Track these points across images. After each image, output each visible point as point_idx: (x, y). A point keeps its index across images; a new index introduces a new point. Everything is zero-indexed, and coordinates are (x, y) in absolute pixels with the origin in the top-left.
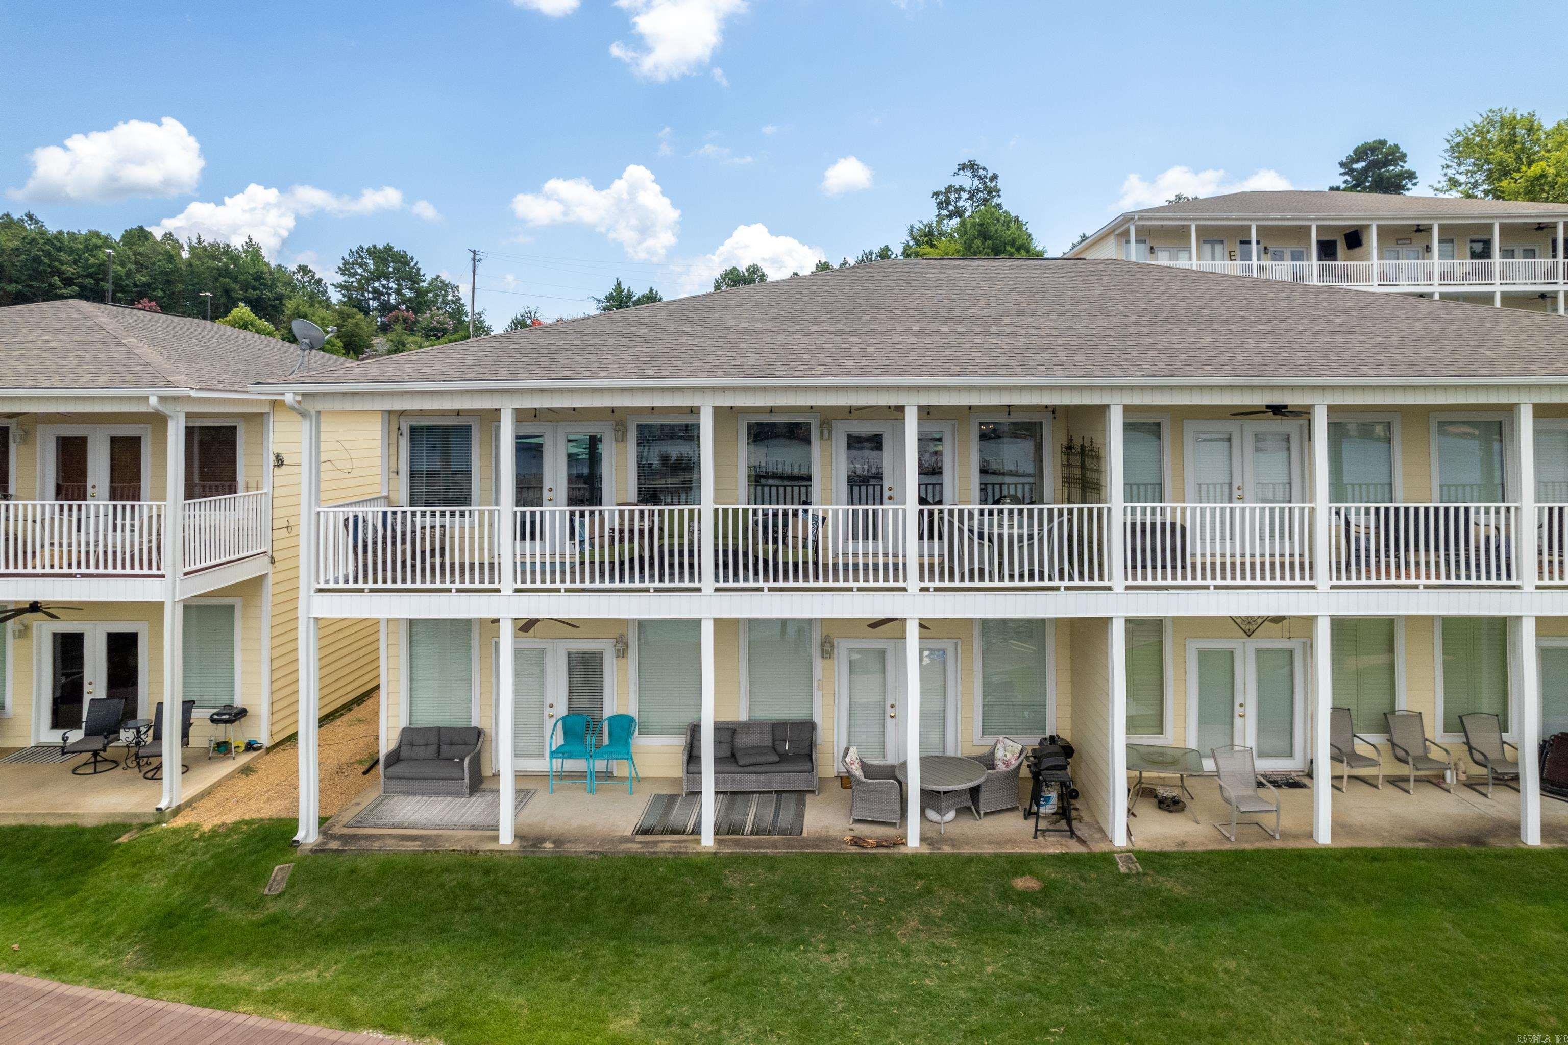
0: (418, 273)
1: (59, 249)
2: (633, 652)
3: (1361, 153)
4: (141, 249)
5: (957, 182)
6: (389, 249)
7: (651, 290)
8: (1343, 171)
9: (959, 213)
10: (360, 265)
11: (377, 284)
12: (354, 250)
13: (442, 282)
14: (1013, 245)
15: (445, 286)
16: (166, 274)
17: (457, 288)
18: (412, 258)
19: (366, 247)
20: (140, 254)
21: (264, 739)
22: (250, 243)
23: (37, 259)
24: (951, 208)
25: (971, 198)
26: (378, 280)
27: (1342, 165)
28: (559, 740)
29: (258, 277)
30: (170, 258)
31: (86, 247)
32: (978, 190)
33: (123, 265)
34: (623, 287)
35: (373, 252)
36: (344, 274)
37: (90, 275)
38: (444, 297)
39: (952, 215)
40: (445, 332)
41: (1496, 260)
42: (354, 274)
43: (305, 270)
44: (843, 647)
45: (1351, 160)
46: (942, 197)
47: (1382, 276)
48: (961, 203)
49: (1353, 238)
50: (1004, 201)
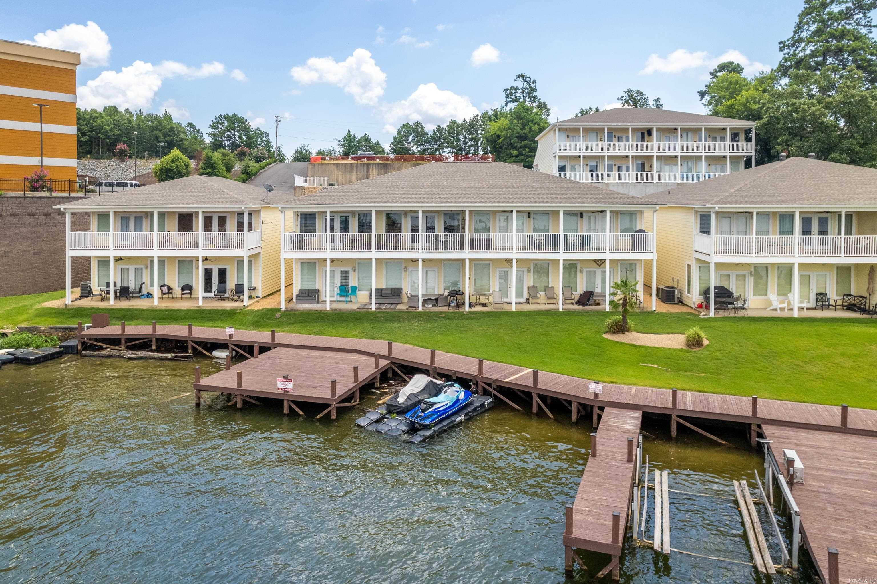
0: (249, 128)
2: (357, 271)
3: (721, 68)
4: (116, 118)
5: (515, 84)
6: (235, 116)
7: (365, 134)
8: (712, 77)
9: (516, 100)
10: (220, 124)
11: (229, 133)
12: (217, 116)
13: (260, 131)
14: (532, 122)
15: (262, 133)
16: (127, 129)
17: (268, 134)
18: (246, 120)
19: (223, 114)
20: (115, 120)
21: (260, 296)
22: (166, 114)
24: (513, 97)
25: (523, 92)
26: (230, 131)
27: (711, 74)
28: (339, 292)
29: (171, 130)
30: (130, 122)
31: (91, 117)
32: (526, 88)
33: (108, 125)
34: (351, 133)
35: (227, 117)
36: (212, 128)
38: (262, 139)
39: (513, 101)
40: (264, 158)
41: (703, 142)
42: (217, 128)
43: (190, 125)
44: (409, 269)
45: (716, 71)
46: (508, 92)
47: (659, 148)
48: (518, 95)
49: (649, 132)
50: (538, 94)
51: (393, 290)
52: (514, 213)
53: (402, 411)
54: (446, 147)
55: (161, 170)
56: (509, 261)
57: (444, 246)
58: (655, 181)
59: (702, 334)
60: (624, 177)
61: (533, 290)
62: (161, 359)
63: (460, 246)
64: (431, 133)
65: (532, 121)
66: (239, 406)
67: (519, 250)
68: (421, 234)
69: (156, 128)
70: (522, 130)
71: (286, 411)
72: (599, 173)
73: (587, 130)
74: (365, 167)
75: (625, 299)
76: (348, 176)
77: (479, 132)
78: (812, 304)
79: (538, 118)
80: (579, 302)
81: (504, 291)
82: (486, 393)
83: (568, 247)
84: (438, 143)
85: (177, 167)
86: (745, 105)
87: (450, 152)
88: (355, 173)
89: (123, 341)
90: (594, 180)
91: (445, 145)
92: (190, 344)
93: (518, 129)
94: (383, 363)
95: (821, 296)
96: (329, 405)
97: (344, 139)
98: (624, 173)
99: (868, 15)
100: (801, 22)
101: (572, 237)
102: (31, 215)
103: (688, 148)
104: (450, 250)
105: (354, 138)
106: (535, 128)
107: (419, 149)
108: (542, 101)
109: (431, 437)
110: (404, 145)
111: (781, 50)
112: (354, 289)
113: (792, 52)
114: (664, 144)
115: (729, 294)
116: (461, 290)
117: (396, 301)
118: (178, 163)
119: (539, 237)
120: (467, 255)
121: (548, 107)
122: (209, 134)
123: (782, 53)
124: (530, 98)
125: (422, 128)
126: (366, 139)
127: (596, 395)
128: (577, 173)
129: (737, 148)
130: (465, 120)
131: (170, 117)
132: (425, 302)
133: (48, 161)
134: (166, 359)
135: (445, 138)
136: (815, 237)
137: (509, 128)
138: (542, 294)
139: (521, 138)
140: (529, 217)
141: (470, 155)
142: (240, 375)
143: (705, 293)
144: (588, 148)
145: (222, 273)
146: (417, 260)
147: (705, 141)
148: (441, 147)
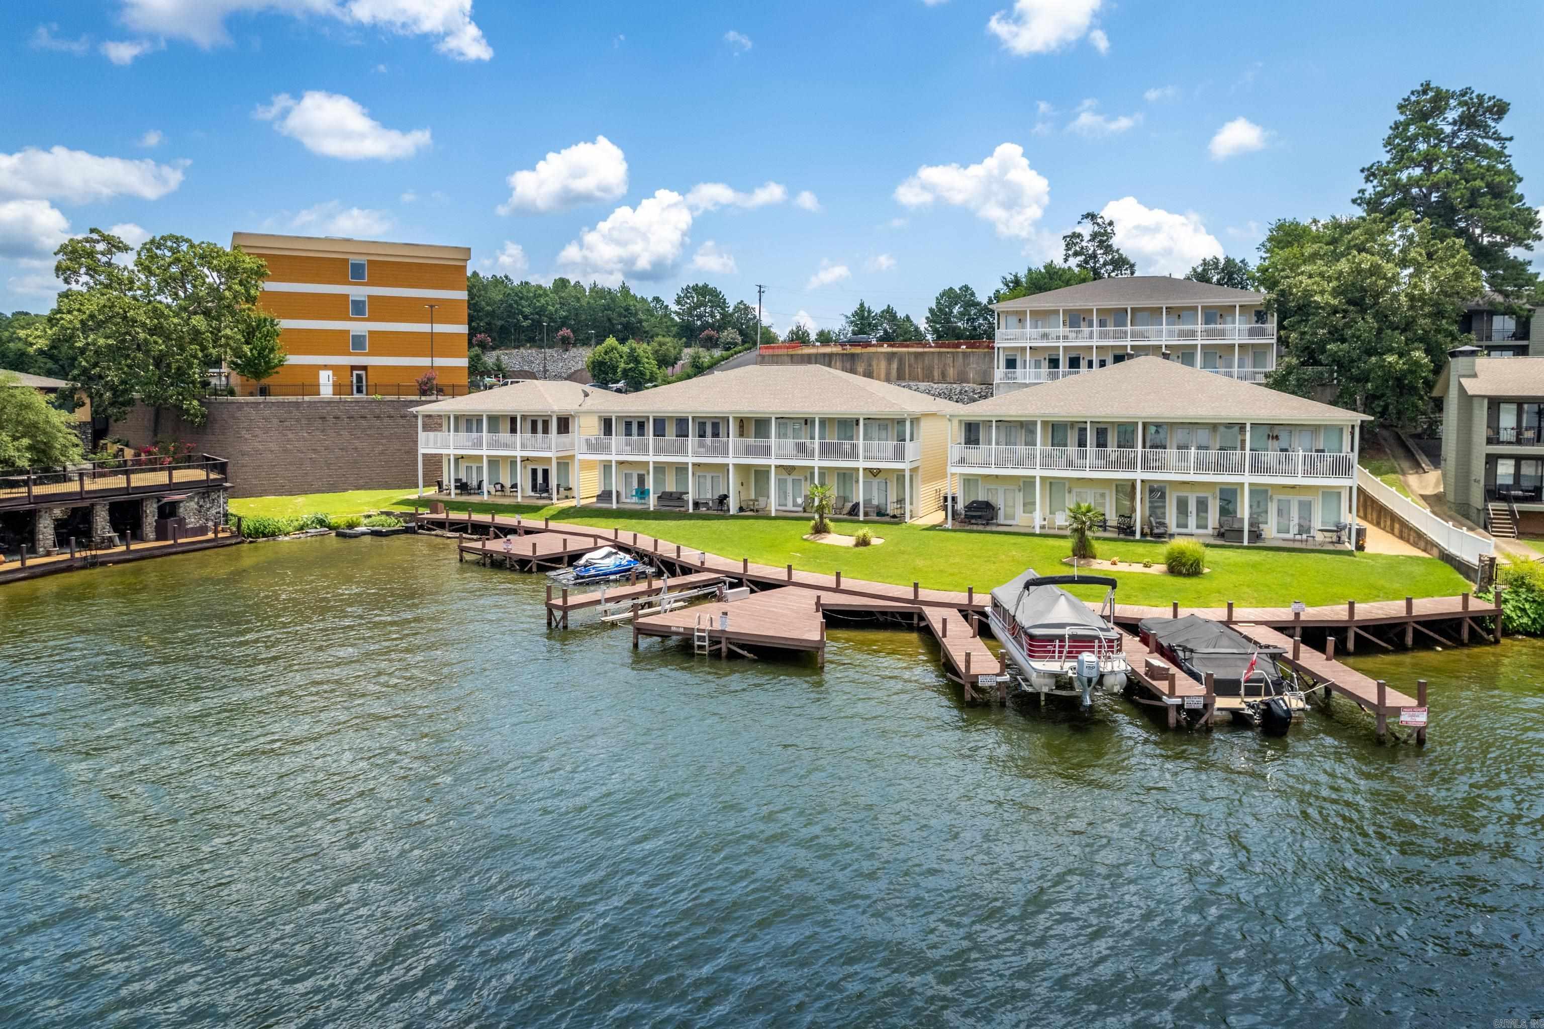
0: (724, 302)
1: (521, 298)
4: (563, 295)
5: (1078, 230)
6: (705, 286)
7: (889, 307)
9: (1081, 252)
10: (689, 298)
11: (699, 310)
16: (576, 309)
18: (721, 293)
23: (511, 306)
24: (1077, 248)
25: (1092, 240)
30: (578, 299)
32: (1097, 234)
33: (553, 305)
34: (865, 305)
35: (696, 288)
36: (680, 304)
37: (537, 313)
40: (736, 344)
42: (685, 304)
46: (1069, 240)
48: (1084, 244)
50: (1116, 241)
51: (681, 493)
55: (593, 362)
67: (778, 457)
69: (607, 308)
71: (508, 565)
80: (850, 513)
85: (611, 359)
96: (531, 561)
97: (855, 314)
105: (869, 312)
108: (1122, 252)
118: (611, 355)
120: (731, 460)
121: (1132, 261)
124: (1104, 247)
126: (889, 314)
129: (1260, 333)
133: (440, 362)
145: (546, 474)
146: (688, 464)
147: (1206, 323)
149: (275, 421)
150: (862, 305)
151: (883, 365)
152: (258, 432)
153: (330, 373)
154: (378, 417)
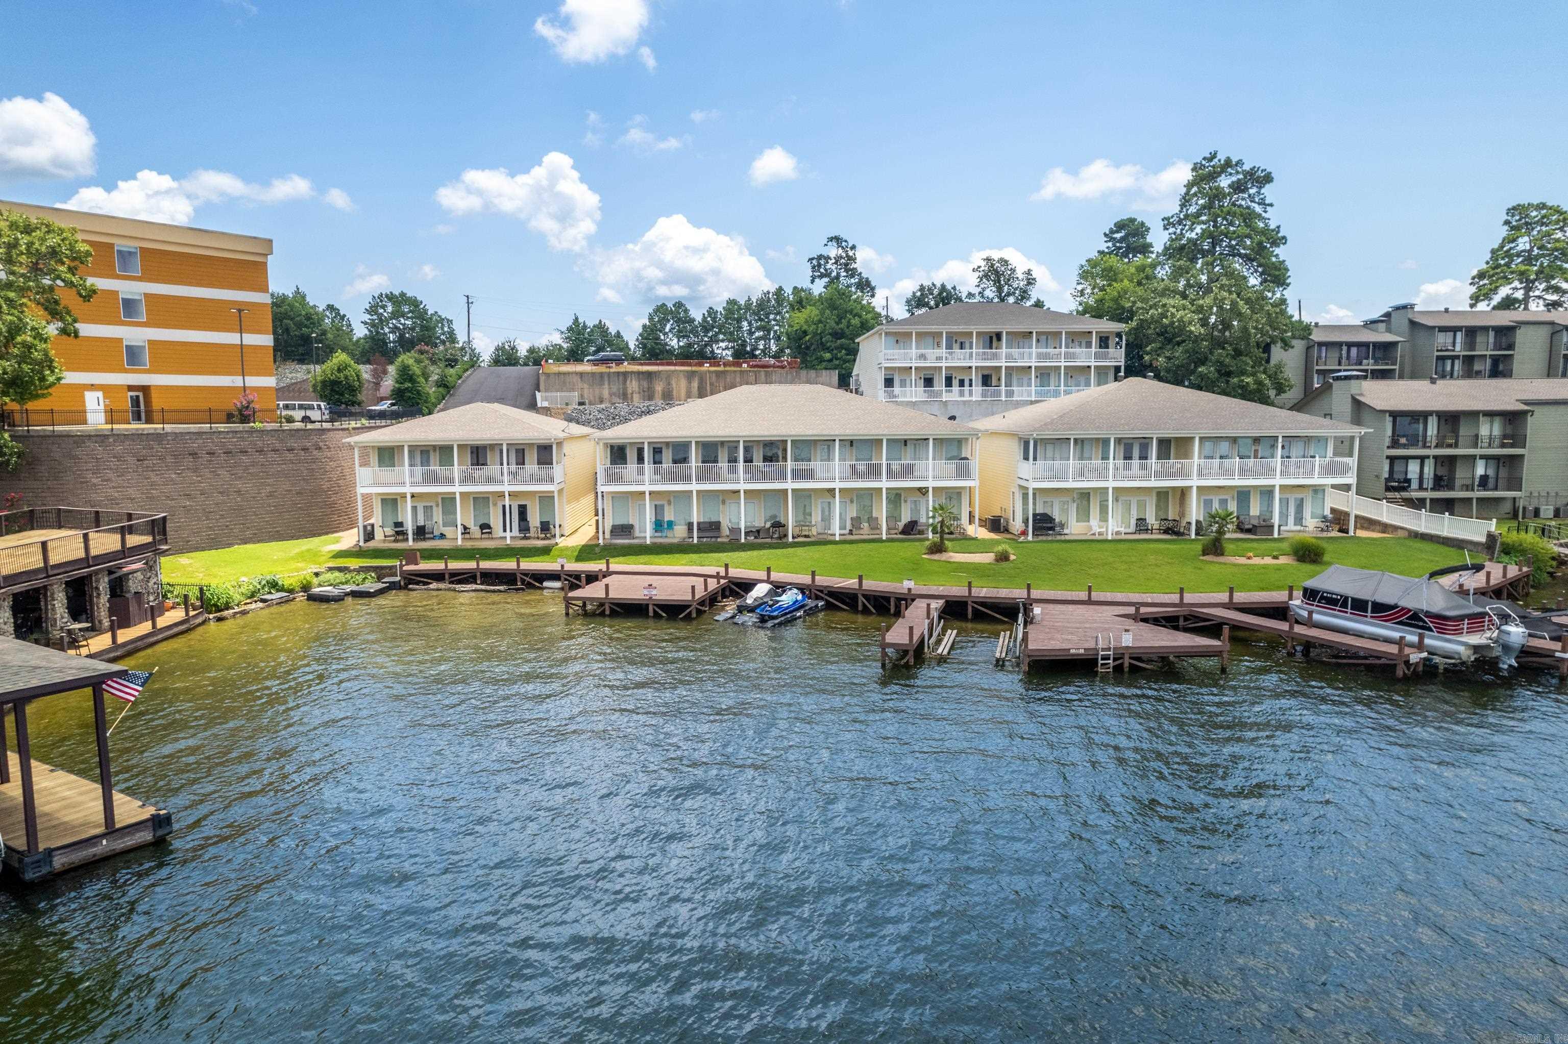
0: (425, 313)
2: (674, 504)
3: (1120, 226)
5: (824, 252)
6: (403, 294)
7: (599, 321)
8: (1107, 239)
9: (827, 274)
10: (381, 308)
11: (394, 322)
12: (377, 296)
13: (439, 316)
14: (851, 314)
15: (441, 320)
17: (449, 321)
18: (420, 302)
19: (385, 293)
21: (566, 534)
22: (297, 292)
24: (822, 270)
25: (836, 263)
26: (396, 318)
27: (1105, 235)
28: (654, 527)
29: (308, 317)
32: (841, 257)
34: (580, 321)
35: (391, 297)
36: (368, 314)
38: (442, 328)
39: (822, 276)
40: (457, 361)
41: (1063, 349)
42: (376, 313)
43: (331, 308)
44: (727, 502)
45: (1112, 232)
46: (815, 262)
47: (1009, 357)
48: (828, 266)
49: (999, 336)
50: (858, 265)
51: (711, 524)
52: (837, 443)
53: (752, 610)
54: (723, 341)
55: (324, 382)
56: (831, 491)
57: (765, 477)
58: (1003, 399)
59: (1010, 550)
60: (967, 393)
61: (857, 522)
62: (494, 591)
63: (782, 477)
64: (699, 318)
65: (851, 312)
66: (607, 612)
67: (842, 479)
68: (741, 465)
70: (837, 324)
71: (651, 613)
72: (936, 388)
73: (920, 335)
74: (621, 378)
75: (942, 522)
76: (597, 392)
77: (772, 317)
78: (1132, 529)
79: (859, 307)
80: (903, 532)
81: (827, 519)
82: (817, 598)
83: (891, 475)
84: (710, 334)
86: (1116, 300)
87: (727, 348)
88: (606, 386)
89: (447, 576)
90: (930, 396)
91: (721, 337)
92: (519, 576)
93: (833, 324)
94: (722, 581)
95: (1141, 521)
96: (689, 606)
97: (570, 329)
98: (967, 388)
99: (1263, 191)
100: (1187, 194)
101: (895, 465)
102: (290, 450)
103: (1046, 356)
104: (772, 479)
105: (585, 327)
106: (856, 321)
107: (681, 344)
108: (864, 275)
109: (780, 624)
110: (658, 338)
111: (1166, 228)
112: (671, 524)
113: (1178, 231)
114: (1015, 351)
115: (1050, 519)
116: (783, 522)
117: (715, 534)
118: (346, 372)
119: (861, 466)
120: (790, 485)
121: (873, 284)
122: (365, 323)
123: (1167, 232)
124: (847, 271)
125: (686, 311)
126: (601, 328)
127: (909, 590)
128: (908, 389)
129: (1105, 357)
130: (749, 299)
131: (304, 297)
132: (747, 534)
134: (500, 591)
135: (721, 327)
136: (1136, 462)
137: (820, 321)
138: (866, 525)
139: (837, 335)
140: (851, 445)
141: (758, 352)
142: (607, 586)
143: (1026, 521)
144: (923, 357)
145: (523, 510)
146: (739, 491)
147: (1067, 347)
148: (714, 340)
149: (131, 460)
150: (576, 319)
151: (683, 383)
152: (110, 475)
153: (100, 394)
154: (260, 451)
